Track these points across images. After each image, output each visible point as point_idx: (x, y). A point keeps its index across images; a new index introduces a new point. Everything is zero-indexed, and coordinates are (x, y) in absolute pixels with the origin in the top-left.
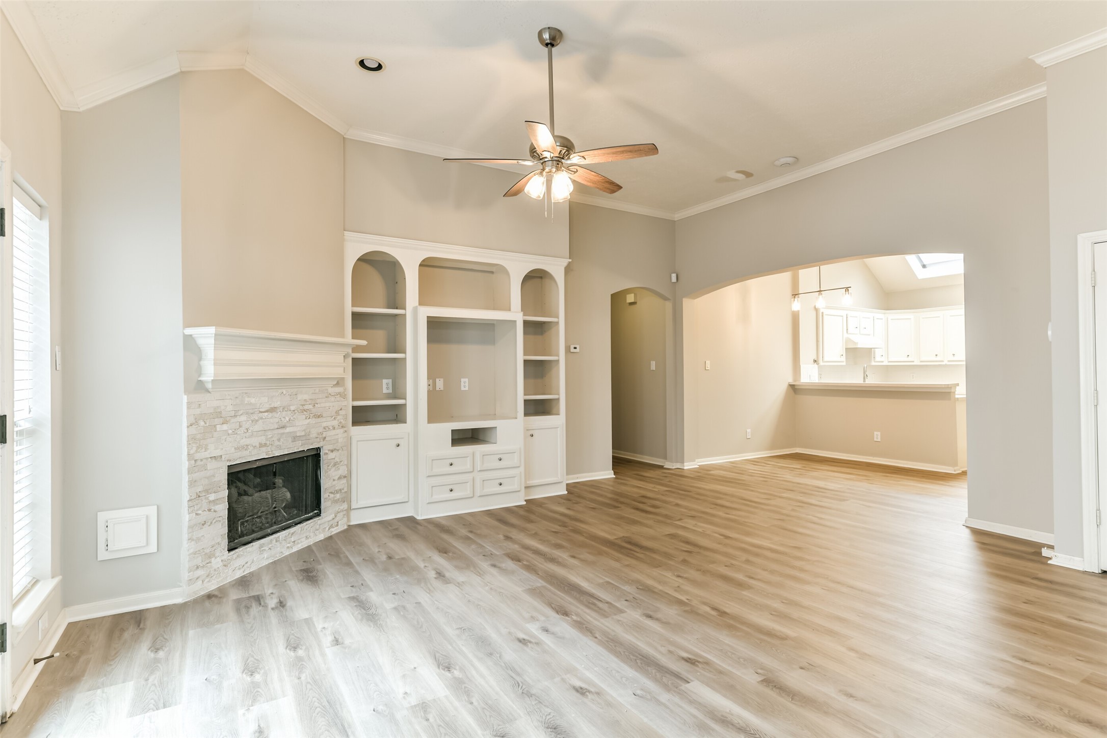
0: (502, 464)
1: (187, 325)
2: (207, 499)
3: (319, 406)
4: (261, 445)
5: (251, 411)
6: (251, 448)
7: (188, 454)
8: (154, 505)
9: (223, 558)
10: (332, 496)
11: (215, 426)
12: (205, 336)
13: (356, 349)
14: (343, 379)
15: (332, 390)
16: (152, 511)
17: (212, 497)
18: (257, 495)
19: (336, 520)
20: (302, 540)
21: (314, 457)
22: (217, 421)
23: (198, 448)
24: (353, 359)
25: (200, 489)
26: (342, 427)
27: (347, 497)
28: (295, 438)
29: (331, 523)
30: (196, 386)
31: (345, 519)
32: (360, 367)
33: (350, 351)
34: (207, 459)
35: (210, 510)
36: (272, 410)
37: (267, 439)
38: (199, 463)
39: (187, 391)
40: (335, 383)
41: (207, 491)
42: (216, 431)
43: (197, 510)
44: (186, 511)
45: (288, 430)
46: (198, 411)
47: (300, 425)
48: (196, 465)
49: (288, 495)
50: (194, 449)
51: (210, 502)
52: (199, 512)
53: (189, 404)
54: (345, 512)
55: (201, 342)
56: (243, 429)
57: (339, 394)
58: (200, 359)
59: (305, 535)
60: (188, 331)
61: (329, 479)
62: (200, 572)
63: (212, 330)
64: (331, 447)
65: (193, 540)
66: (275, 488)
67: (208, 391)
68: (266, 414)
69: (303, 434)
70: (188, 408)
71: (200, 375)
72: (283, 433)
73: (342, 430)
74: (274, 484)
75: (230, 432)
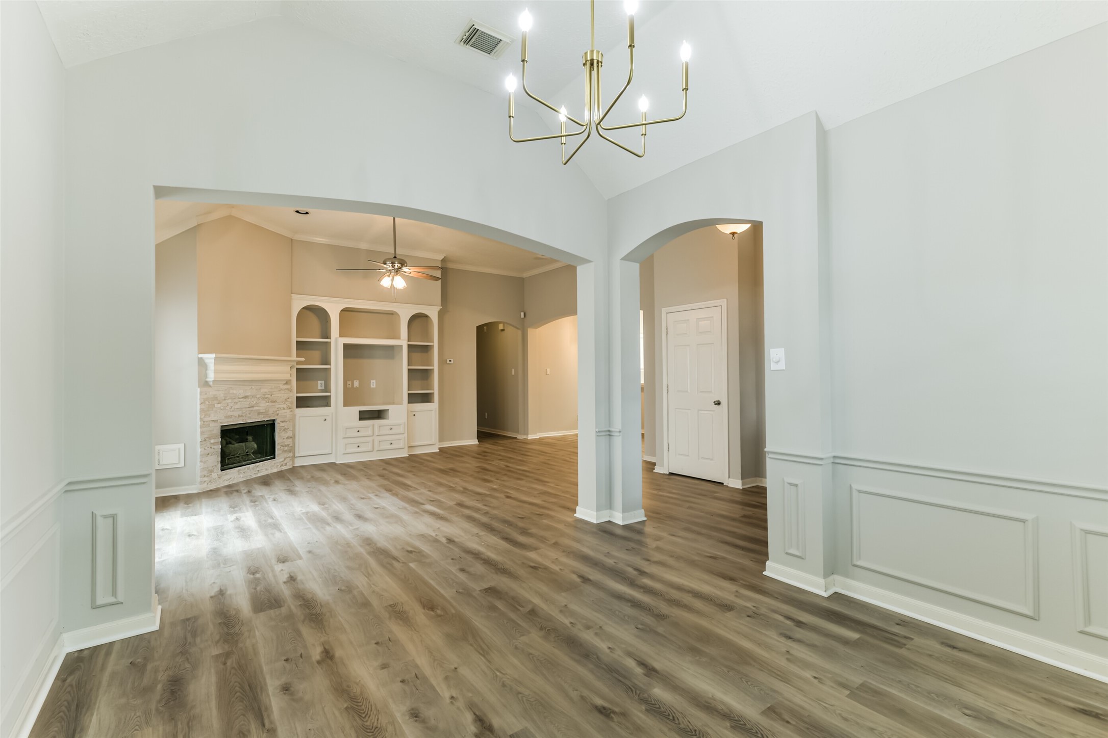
0: (391, 432)
1: (200, 352)
2: (210, 442)
3: (274, 395)
4: (239, 416)
5: (234, 397)
6: (233, 417)
7: (200, 418)
8: (182, 443)
9: (218, 473)
10: (282, 448)
11: (214, 405)
12: (210, 358)
13: (298, 363)
14: (290, 380)
15: (282, 387)
16: (182, 446)
17: (212, 441)
18: (237, 445)
19: (285, 462)
20: (264, 470)
21: (271, 425)
22: (215, 402)
23: (205, 415)
24: (297, 369)
25: (206, 436)
26: (289, 408)
27: (292, 449)
28: (259, 413)
29: (282, 463)
30: (204, 384)
31: (291, 463)
32: (301, 374)
33: (295, 364)
34: (210, 421)
35: (211, 448)
36: (246, 397)
37: (243, 413)
38: (205, 423)
39: (199, 386)
40: (285, 382)
41: (210, 438)
42: (214, 407)
43: (205, 447)
44: (199, 446)
45: (255, 408)
46: (205, 396)
47: (263, 406)
48: (204, 424)
49: (255, 446)
50: (203, 415)
51: (211, 443)
52: (206, 448)
53: (201, 393)
54: (291, 458)
55: (207, 361)
56: (229, 407)
57: (288, 389)
58: (206, 370)
59: (265, 468)
60: (201, 356)
61: (280, 438)
62: (206, 479)
63: (213, 355)
64: (282, 420)
65: (202, 462)
66: (247, 442)
67: (210, 386)
68: (242, 399)
69: (264, 411)
70: (200, 394)
71: (206, 378)
72: (252, 410)
73: (289, 410)
74: (247, 439)
75: (222, 408)
